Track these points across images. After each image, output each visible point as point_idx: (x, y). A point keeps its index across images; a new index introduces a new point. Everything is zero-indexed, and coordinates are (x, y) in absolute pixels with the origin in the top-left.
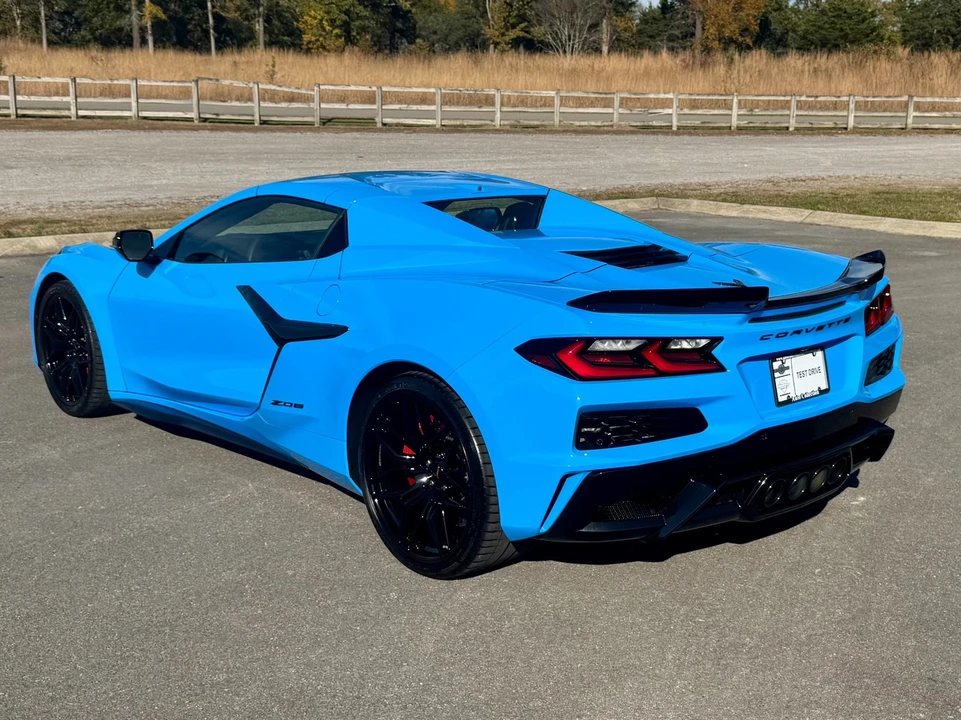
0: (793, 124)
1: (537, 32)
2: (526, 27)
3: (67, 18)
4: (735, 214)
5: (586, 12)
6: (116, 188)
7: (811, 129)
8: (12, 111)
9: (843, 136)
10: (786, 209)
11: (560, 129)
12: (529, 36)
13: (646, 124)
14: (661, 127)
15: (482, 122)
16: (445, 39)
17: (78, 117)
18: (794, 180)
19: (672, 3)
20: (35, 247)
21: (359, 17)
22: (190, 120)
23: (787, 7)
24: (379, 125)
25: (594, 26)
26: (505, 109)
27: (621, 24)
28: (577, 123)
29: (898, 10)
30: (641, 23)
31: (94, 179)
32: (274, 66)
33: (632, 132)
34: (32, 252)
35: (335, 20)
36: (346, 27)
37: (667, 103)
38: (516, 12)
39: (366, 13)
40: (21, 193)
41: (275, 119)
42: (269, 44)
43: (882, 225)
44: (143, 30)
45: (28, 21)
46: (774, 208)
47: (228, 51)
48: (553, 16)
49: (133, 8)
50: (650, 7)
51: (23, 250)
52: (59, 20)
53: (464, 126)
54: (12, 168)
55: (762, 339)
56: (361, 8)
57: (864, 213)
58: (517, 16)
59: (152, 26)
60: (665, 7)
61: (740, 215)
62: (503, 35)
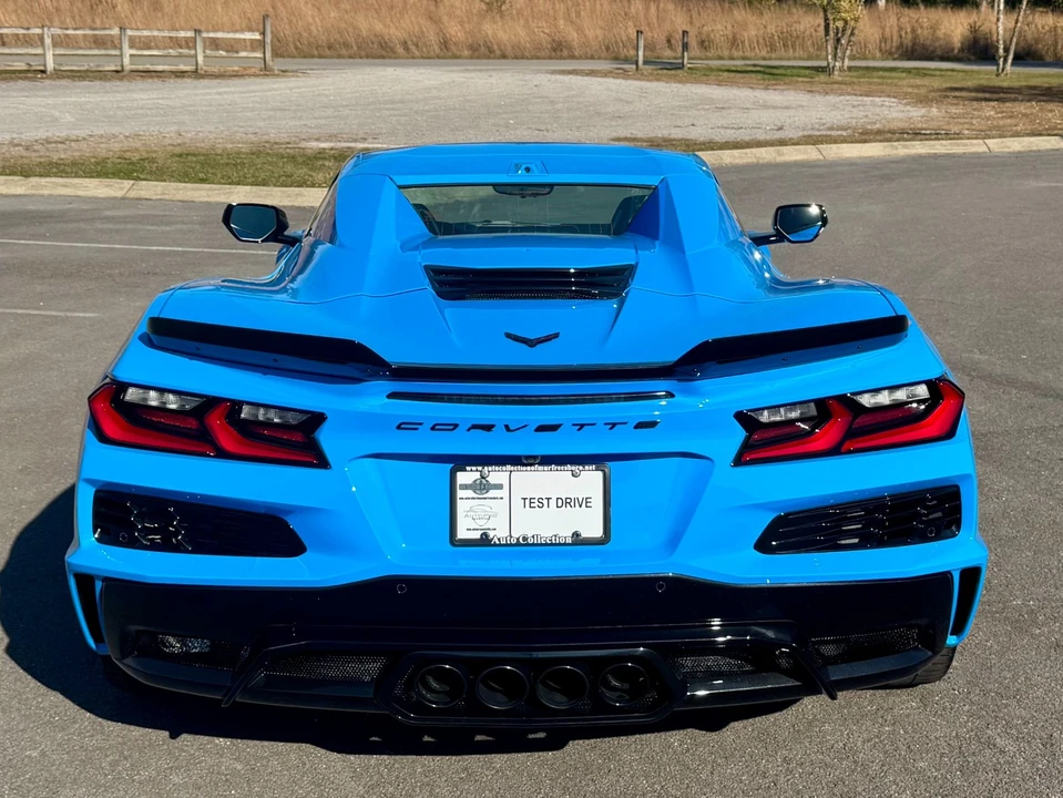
4: (20, 191)
10: (95, 181)
46: (77, 181)
55: (399, 427)
61: (29, 192)
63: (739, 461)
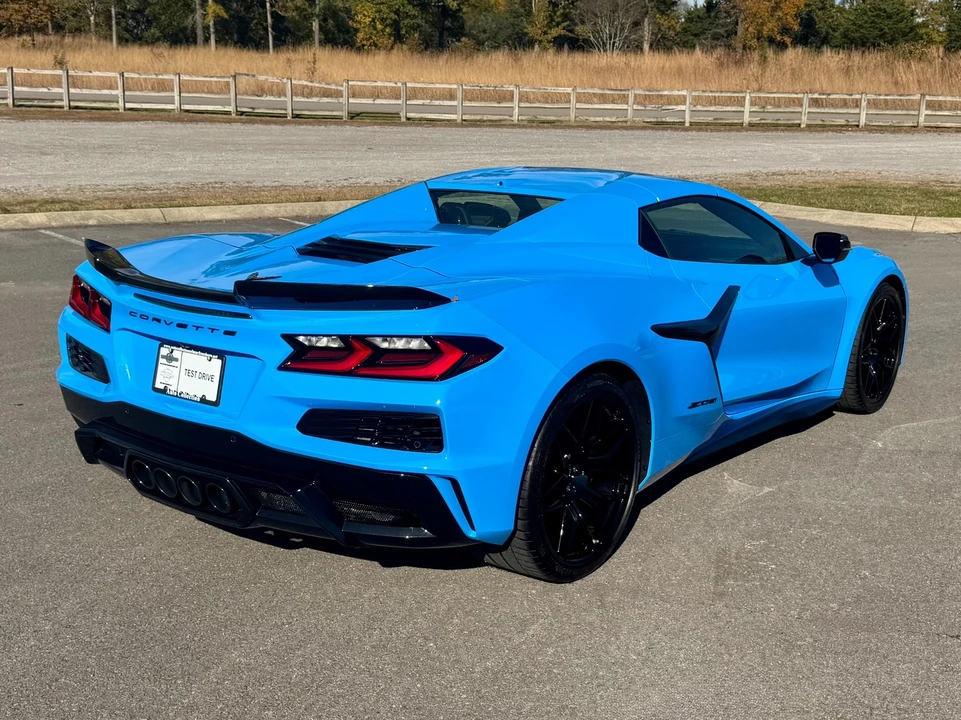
0: (804, 121)
1: (581, 30)
2: (568, 25)
3: (139, 16)
5: (627, 11)
6: (132, 174)
7: (823, 126)
8: (65, 103)
9: (851, 133)
11: (576, 124)
12: (571, 35)
13: (659, 120)
14: (674, 123)
15: (501, 117)
16: (494, 37)
17: (125, 109)
18: (774, 174)
19: (716, 3)
20: (27, 222)
21: (407, 16)
22: (228, 113)
23: (832, 6)
24: (403, 120)
25: (637, 24)
26: (523, 105)
27: (664, 22)
28: (592, 119)
29: (945, 10)
30: (686, 21)
31: (117, 165)
32: (314, 62)
33: (644, 128)
34: (24, 227)
35: (386, 19)
36: (396, 25)
37: (682, 100)
38: (562, 11)
39: (413, 12)
40: (46, 177)
41: (306, 113)
42: (324, 42)
43: (825, 216)
44: (206, 28)
45: (101, 19)
47: (284, 48)
48: (596, 15)
49: (198, 7)
50: (696, 6)
51: (16, 225)
52: (132, 18)
53: (485, 121)
54: (48, 154)
56: (410, 7)
57: (810, 205)
58: (562, 14)
59: (215, 24)
60: (710, 6)
62: (545, 33)
63: (283, 367)
